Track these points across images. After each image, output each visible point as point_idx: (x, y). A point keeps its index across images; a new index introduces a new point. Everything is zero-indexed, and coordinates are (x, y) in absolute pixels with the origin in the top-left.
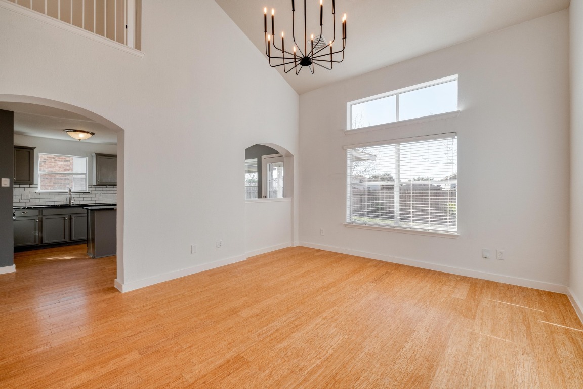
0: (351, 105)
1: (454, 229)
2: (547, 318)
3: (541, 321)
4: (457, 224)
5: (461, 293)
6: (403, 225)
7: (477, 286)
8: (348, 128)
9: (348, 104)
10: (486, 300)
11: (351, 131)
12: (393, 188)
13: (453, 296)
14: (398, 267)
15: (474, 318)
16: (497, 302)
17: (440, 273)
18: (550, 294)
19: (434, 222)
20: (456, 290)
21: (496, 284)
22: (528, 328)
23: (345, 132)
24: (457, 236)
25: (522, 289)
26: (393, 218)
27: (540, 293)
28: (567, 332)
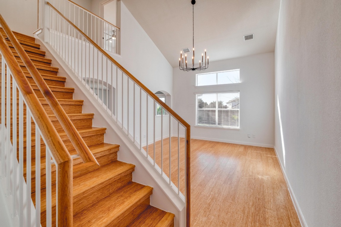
0: (197, 75)
1: (238, 127)
2: (267, 154)
3: (265, 155)
4: (239, 125)
5: (241, 149)
6: (219, 126)
7: (246, 147)
8: (196, 85)
9: (196, 75)
10: (249, 151)
11: (197, 86)
12: (215, 111)
13: (239, 150)
14: (218, 143)
15: (246, 155)
16: (253, 151)
17: (234, 144)
18: (269, 148)
19: (231, 125)
20: (240, 149)
21: (253, 147)
22: (261, 157)
23: (195, 87)
24: (240, 130)
25: (261, 147)
26: (215, 124)
27: (266, 148)
28: (271, 157)
